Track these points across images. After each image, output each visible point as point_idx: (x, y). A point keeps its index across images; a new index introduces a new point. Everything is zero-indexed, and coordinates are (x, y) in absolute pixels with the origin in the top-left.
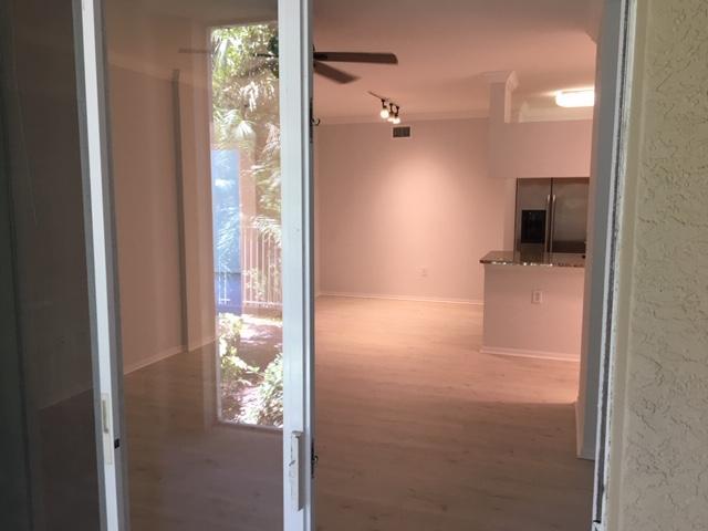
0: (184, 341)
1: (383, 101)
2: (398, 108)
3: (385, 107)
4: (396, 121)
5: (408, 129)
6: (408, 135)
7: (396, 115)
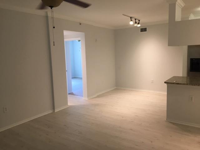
0: (54, 108)
1: (131, 18)
2: (139, 21)
3: (131, 20)
4: (139, 25)
5: (146, 28)
6: (146, 31)
7: (138, 23)
